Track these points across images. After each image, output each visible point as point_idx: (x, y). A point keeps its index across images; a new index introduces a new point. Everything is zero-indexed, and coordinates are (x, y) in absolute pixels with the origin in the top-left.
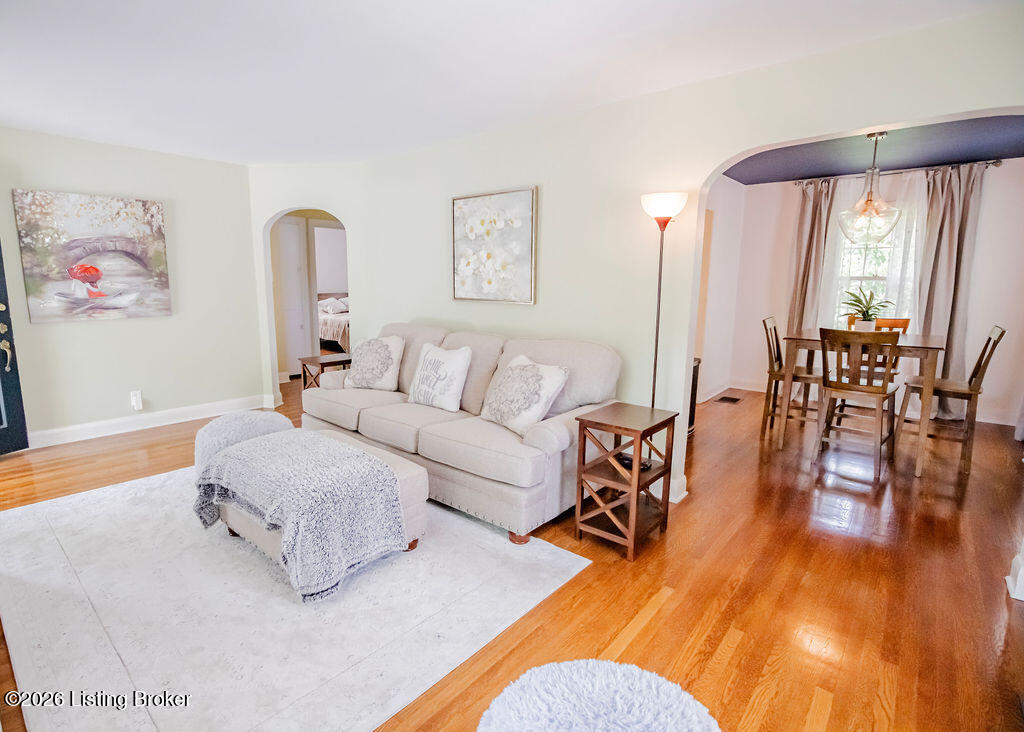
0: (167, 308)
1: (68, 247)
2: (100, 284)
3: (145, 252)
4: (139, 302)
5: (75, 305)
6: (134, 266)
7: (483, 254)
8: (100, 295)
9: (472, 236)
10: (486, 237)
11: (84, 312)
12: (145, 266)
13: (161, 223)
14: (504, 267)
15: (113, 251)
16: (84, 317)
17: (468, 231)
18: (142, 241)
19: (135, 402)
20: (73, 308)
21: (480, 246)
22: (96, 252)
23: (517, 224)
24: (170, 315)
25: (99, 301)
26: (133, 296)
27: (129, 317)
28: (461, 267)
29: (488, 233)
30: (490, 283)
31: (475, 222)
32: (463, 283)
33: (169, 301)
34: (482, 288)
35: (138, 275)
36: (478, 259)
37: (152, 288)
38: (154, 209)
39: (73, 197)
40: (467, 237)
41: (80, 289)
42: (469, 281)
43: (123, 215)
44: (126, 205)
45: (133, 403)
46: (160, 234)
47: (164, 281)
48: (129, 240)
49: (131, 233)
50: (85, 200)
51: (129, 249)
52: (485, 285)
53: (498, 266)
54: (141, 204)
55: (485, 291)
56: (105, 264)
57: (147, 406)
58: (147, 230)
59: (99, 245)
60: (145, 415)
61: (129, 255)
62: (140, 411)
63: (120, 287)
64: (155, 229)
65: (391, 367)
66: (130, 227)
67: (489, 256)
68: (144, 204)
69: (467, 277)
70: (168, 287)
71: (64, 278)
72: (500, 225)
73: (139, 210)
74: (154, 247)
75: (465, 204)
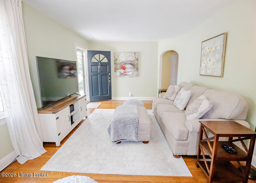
0: (138, 75)
1: (121, 63)
2: (126, 70)
3: (134, 63)
4: (132, 74)
5: (122, 74)
6: (132, 66)
7: (208, 60)
8: (126, 72)
9: (206, 54)
10: (209, 54)
11: (123, 76)
12: (134, 66)
13: (138, 57)
14: (213, 64)
15: (128, 63)
16: (123, 77)
17: (205, 52)
18: (134, 61)
19: (130, 94)
20: (121, 75)
21: (208, 57)
22: (125, 64)
23: (218, 48)
24: (138, 77)
25: (125, 73)
26: (131, 73)
27: (130, 77)
28: (202, 64)
29: (210, 52)
30: (209, 70)
31: (207, 49)
32: (202, 70)
33: (138, 74)
34: (207, 71)
35: (132, 68)
36: (207, 61)
37: (135, 71)
38: (136, 54)
39: (123, 53)
40: (204, 54)
41: (122, 71)
42: (204, 69)
43: (131, 56)
44: (131, 54)
45: (129, 94)
46: (137, 59)
47: (137, 69)
48: (132, 61)
49: (132, 60)
50: (125, 53)
51: (131, 63)
52: (208, 70)
53: (212, 64)
54: (134, 53)
55: (208, 72)
56: (127, 66)
57: (132, 95)
58: (135, 58)
59: (126, 62)
60: (131, 97)
61: (131, 64)
62: (130, 96)
63: (129, 71)
64: (136, 58)
65: (174, 94)
66: (132, 59)
67: (210, 60)
68: (135, 53)
69: (204, 67)
70: (138, 71)
71: (120, 69)
72: (213, 49)
73: (133, 55)
74: (136, 62)
75: (205, 43)
